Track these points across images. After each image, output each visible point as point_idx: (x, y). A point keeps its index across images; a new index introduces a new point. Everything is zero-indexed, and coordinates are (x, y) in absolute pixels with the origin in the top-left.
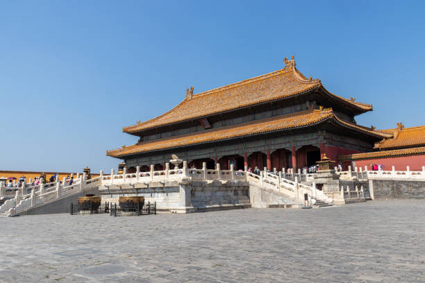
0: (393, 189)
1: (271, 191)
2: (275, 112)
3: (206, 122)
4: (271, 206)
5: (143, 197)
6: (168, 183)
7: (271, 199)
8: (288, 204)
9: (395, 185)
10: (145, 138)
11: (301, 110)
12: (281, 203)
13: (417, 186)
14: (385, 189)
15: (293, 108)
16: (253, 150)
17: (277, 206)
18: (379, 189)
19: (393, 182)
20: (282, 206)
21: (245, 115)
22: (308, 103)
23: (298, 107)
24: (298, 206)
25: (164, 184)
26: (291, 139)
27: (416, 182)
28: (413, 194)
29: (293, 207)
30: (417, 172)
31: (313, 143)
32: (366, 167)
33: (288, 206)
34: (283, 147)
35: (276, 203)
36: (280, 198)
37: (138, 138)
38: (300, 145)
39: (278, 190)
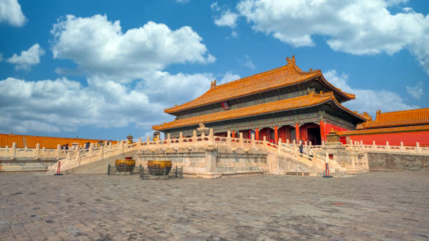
0: (387, 161)
1: (289, 159)
2: (281, 96)
3: (226, 104)
4: (288, 173)
5: (170, 162)
6: (195, 148)
7: (289, 167)
8: (306, 172)
9: (389, 158)
10: (180, 117)
11: (303, 95)
12: (299, 171)
13: (411, 159)
14: (380, 161)
15: (296, 93)
16: (263, 126)
17: (294, 174)
18: (374, 161)
19: (386, 155)
20: (300, 174)
21: (256, 99)
22: (308, 89)
23: (301, 93)
24: (316, 175)
25: (191, 150)
26: (295, 117)
27: (411, 156)
28: (407, 166)
29: (311, 175)
30: (411, 147)
31: (314, 121)
32: (362, 142)
33: (306, 174)
34: (288, 123)
35: (293, 171)
36: (298, 166)
37: (175, 117)
38: (303, 122)
39: (296, 159)
